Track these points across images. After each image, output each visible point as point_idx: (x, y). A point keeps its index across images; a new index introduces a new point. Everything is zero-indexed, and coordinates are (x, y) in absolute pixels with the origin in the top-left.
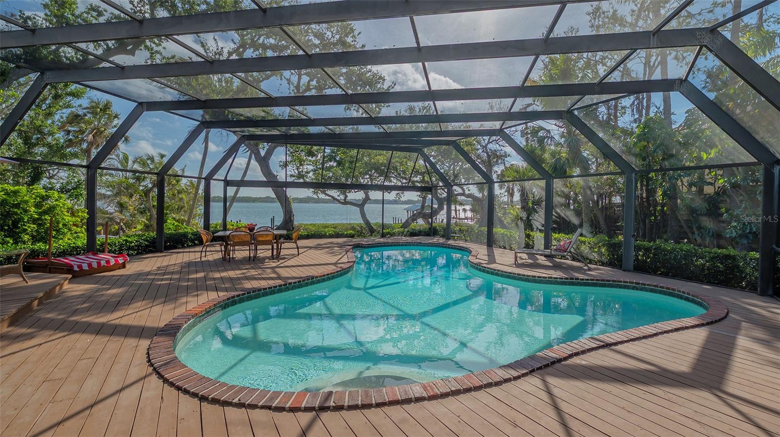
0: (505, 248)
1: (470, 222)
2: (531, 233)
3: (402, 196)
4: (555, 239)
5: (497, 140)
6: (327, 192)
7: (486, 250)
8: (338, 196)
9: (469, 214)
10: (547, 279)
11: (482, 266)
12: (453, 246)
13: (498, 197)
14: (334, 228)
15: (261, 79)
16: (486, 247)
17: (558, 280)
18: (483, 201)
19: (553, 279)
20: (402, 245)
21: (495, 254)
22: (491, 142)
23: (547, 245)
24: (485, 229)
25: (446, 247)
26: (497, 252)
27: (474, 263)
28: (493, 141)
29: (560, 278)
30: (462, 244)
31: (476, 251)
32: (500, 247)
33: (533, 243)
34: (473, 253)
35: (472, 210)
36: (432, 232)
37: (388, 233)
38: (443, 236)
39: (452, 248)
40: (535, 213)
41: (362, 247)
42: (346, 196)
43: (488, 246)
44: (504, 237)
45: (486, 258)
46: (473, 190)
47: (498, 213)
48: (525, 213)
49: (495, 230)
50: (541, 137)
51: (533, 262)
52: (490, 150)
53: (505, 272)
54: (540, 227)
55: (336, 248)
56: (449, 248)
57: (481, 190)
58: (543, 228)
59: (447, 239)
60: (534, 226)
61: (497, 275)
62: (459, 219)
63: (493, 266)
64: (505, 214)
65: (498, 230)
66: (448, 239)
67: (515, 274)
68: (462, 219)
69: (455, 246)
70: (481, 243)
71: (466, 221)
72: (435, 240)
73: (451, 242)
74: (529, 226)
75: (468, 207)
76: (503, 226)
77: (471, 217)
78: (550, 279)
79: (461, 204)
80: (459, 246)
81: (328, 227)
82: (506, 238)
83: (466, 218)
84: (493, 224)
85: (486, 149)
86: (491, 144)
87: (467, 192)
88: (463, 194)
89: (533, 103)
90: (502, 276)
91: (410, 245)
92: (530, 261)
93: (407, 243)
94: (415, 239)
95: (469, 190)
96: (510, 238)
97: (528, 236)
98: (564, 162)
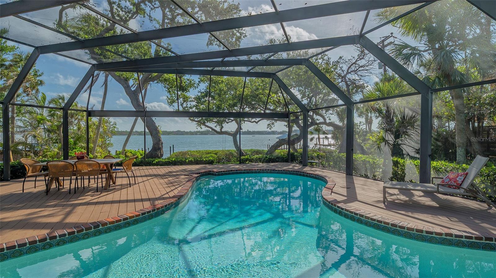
0: (366, 177)
1: (332, 148)
2: (401, 161)
3: (273, 127)
4: (435, 168)
5: (356, 71)
6: (206, 124)
7: (345, 179)
8: (216, 127)
9: (332, 141)
10: (444, 237)
11: (338, 207)
12: (307, 173)
13: (357, 125)
14: (216, 154)
15: (128, 19)
16: (345, 175)
17: (463, 239)
18: (343, 128)
19: (454, 238)
20: (256, 172)
21: (356, 185)
22: (350, 73)
23: (424, 177)
24: (344, 155)
25: (300, 175)
26: (358, 181)
27: (327, 201)
28: (352, 72)
29: (467, 237)
30: (318, 171)
31: (333, 181)
32: (362, 176)
33: (403, 172)
34: (329, 184)
35: (333, 138)
36: (290, 158)
37: (247, 160)
38: (301, 163)
39: (307, 176)
40: (406, 137)
41: (213, 174)
42: (222, 127)
43: (347, 174)
44: (365, 164)
45: (344, 192)
46: (335, 119)
47: (358, 140)
48: (392, 136)
49: (354, 156)
50: (407, 54)
51: (407, 199)
52: (350, 79)
53: (372, 219)
54: (413, 154)
55: (183, 177)
56: (303, 175)
57: (341, 119)
58: (418, 156)
59: (303, 166)
60: (404, 152)
61: (359, 221)
62: (324, 145)
63: (353, 207)
64: (364, 140)
65: (358, 156)
66: (305, 165)
67: (388, 224)
68: (326, 145)
69: (310, 174)
70: (339, 170)
71: (329, 147)
72: (290, 167)
73: (307, 169)
74: (397, 151)
75: (329, 136)
76: (363, 152)
77: (334, 144)
78: (448, 237)
79: (324, 133)
80: (314, 174)
81: (210, 153)
82: (368, 165)
83: (329, 145)
84: (352, 150)
85: (345, 79)
86: (350, 74)
87: (328, 121)
88: (325, 123)
89: (391, 35)
90: (367, 224)
91: (264, 173)
92: (403, 198)
93: (260, 170)
94: (272, 165)
95: (330, 119)
96: (374, 166)
97: (396, 164)
98: (435, 80)
